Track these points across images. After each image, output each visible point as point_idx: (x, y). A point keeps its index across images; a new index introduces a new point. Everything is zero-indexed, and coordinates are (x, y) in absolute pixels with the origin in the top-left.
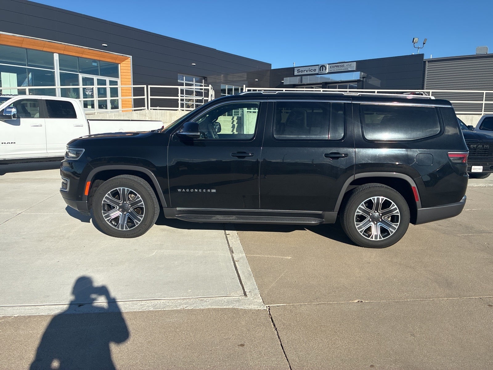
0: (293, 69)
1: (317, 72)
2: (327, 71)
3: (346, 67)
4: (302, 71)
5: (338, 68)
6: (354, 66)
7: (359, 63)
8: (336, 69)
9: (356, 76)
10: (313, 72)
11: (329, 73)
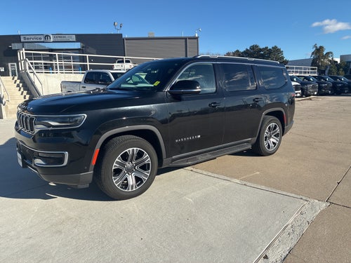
0: (19, 36)
1: (42, 40)
2: (52, 40)
3: (67, 38)
4: (28, 39)
5: (60, 38)
6: (74, 38)
7: (77, 36)
8: (59, 39)
9: (78, 45)
10: (39, 40)
11: (53, 42)
